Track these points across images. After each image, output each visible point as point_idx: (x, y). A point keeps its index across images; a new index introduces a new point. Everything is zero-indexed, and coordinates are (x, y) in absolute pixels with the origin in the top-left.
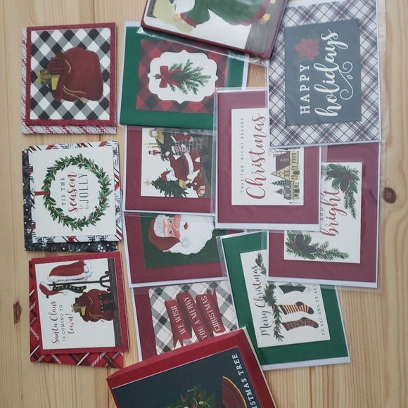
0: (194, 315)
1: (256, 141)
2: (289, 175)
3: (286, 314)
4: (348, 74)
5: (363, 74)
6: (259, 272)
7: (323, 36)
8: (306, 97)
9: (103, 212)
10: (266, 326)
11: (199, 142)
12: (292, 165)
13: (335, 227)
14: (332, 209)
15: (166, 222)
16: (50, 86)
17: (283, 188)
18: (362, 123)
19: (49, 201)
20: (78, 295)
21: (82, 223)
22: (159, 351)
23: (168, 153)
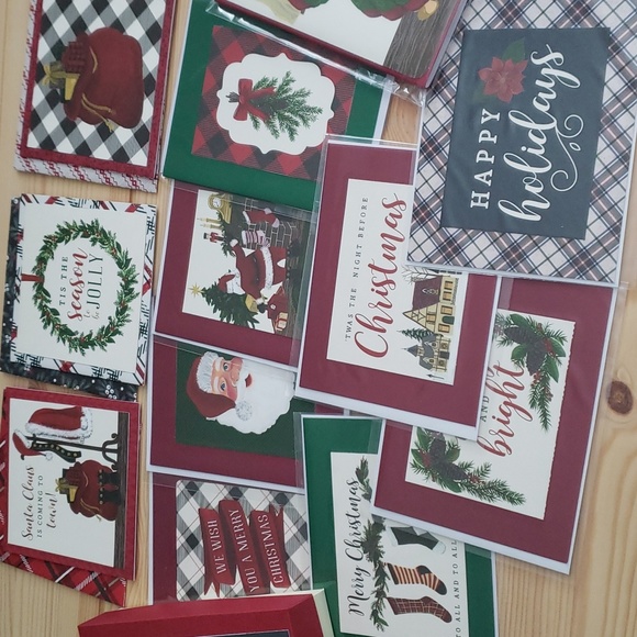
0: (243, 546)
1: (384, 246)
2: (434, 323)
3: (396, 583)
4: (572, 140)
5: (601, 144)
6: (360, 493)
7: (536, 57)
8: (485, 175)
9: (120, 329)
10: (359, 596)
11: (288, 231)
12: (442, 303)
13: (507, 440)
14: (505, 403)
15: (218, 367)
16: (63, 91)
17: (420, 344)
18: (585, 243)
19: (42, 294)
20: (68, 465)
21: (85, 343)
22: (181, 594)
23: (234, 243)
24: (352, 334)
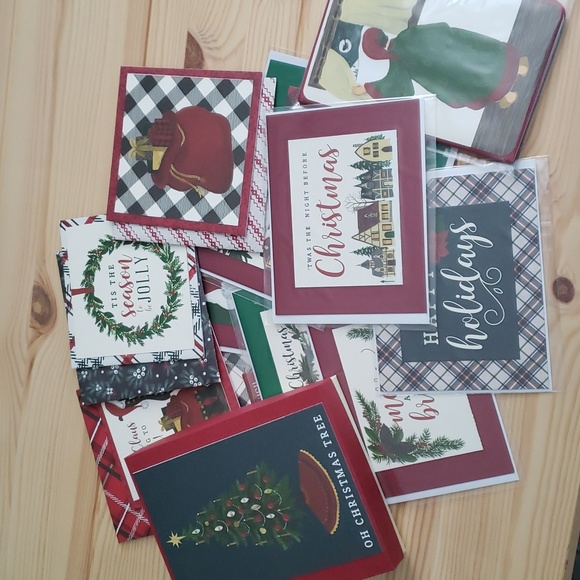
2: (378, 239)
9: (174, 314)
12: (382, 222)
17: (370, 259)
19: (93, 302)
21: (142, 334)
24: (313, 263)
